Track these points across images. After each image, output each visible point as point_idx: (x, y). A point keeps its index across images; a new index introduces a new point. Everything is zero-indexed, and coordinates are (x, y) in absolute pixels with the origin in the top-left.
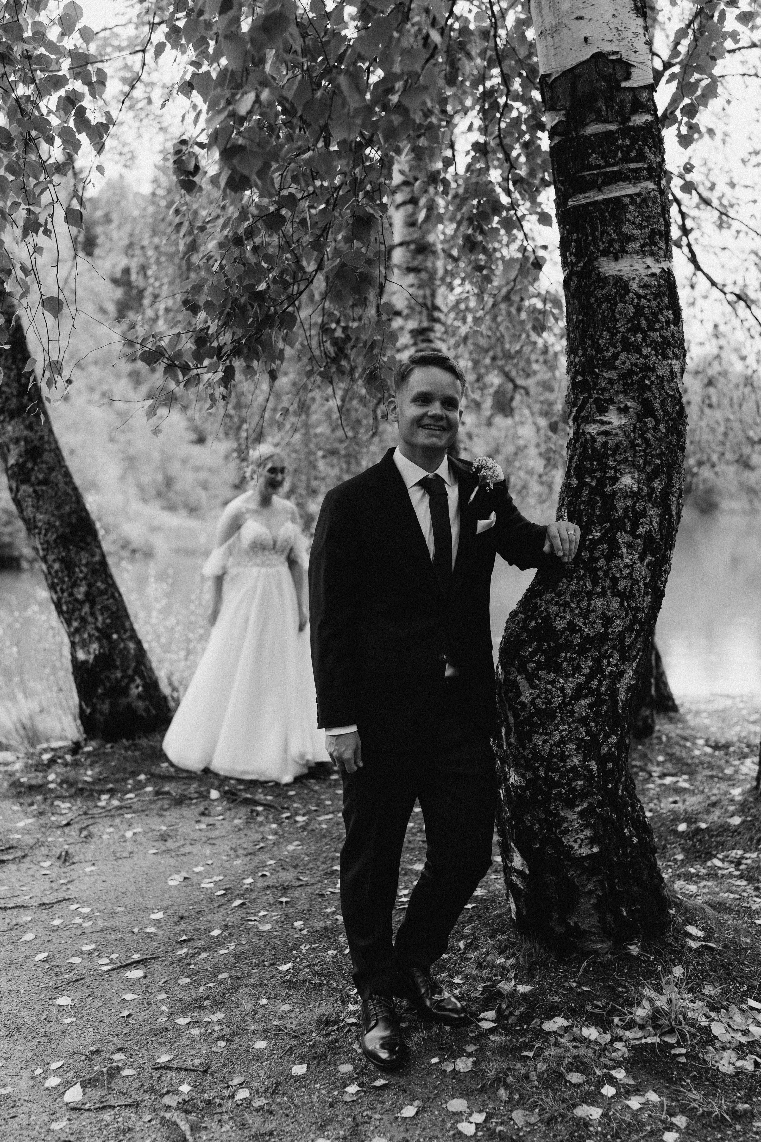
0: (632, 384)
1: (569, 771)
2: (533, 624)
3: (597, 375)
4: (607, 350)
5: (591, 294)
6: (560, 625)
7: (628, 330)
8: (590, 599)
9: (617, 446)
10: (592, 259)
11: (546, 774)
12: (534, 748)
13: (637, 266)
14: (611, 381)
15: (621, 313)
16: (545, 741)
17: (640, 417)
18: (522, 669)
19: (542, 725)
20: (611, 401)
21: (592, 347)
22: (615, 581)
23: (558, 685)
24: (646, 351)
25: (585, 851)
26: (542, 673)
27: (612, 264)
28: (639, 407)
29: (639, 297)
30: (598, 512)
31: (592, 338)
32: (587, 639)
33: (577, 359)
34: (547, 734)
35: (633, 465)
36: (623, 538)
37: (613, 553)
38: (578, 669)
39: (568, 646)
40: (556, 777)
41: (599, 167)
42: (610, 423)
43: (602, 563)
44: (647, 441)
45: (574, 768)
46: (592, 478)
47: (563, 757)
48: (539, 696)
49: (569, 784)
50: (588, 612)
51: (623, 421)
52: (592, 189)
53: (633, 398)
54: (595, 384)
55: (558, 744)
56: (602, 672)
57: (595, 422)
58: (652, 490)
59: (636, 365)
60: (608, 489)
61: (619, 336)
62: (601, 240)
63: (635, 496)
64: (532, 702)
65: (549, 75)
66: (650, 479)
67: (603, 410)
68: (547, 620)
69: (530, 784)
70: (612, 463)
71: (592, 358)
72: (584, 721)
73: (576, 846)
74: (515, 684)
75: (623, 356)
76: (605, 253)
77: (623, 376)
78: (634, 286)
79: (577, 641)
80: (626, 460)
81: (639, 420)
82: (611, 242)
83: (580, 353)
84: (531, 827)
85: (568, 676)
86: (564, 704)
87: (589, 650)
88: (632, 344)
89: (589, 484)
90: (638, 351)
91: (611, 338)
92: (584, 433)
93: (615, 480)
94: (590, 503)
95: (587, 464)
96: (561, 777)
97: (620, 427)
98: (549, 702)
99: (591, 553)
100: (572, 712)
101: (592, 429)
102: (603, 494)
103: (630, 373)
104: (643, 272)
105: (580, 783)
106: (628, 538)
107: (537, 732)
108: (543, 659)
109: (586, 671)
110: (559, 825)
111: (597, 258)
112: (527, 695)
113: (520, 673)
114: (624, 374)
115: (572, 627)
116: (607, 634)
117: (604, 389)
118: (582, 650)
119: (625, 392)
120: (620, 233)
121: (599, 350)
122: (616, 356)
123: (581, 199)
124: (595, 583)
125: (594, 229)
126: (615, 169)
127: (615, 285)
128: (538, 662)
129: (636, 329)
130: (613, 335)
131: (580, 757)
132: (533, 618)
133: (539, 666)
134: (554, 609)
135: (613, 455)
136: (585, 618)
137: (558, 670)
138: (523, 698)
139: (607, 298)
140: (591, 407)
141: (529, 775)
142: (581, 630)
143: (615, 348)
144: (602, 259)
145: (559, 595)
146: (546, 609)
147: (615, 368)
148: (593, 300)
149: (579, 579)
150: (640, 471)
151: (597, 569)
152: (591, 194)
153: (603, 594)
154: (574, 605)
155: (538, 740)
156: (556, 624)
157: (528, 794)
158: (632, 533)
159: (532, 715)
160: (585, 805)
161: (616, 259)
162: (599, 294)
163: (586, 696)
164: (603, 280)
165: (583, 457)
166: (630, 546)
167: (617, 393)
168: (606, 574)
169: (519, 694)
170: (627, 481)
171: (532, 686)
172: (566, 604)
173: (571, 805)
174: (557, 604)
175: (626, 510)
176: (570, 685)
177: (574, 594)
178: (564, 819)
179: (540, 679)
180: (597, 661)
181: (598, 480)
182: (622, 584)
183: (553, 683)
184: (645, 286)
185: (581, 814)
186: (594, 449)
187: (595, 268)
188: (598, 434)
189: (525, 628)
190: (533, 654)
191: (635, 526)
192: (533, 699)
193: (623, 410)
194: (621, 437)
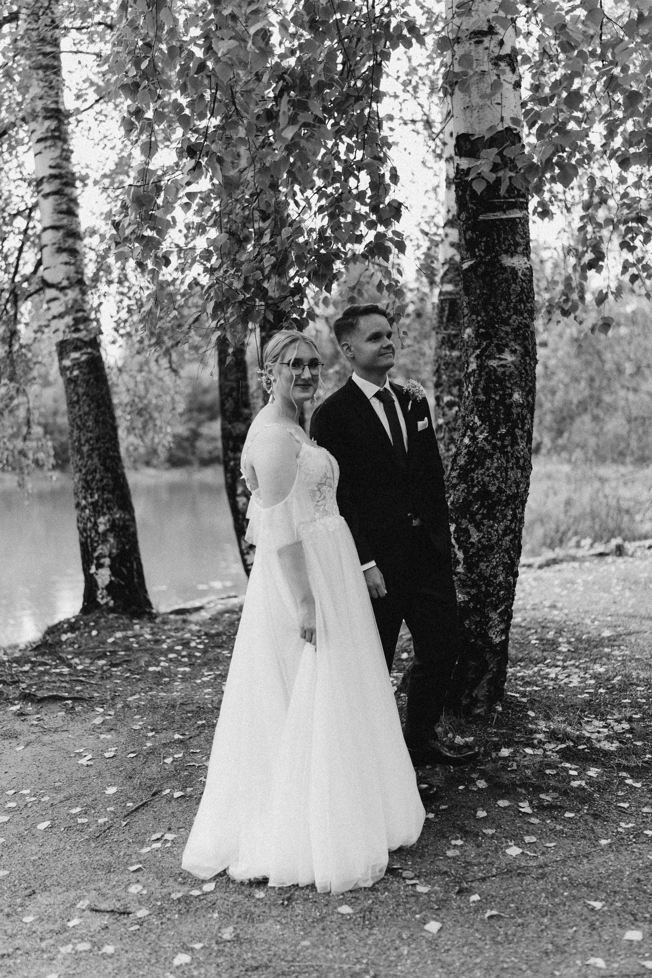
0: (520, 335)
1: (498, 585)
2: (476, 489)
3: (498, 329)
4: (505, 313)
5: (495, 277)
6: (493, 489)
7: (517, 302)
8: (507, 472)
9: (511, 374)
10: (498, 255)
11: (486, 589)
12: (480, 572)
13: (521, 262)
14: (507, 333)
15: (514, 290)
16: (487, 567)
17: (523, 356)
18: (472, 520)
19: (486, 556)
20: (507, 346)
21: (493, 310)
22: (518, 459)
23: (495, 528)
24: (526, 315)
25: (498, 640)
26: (485, 521)
27: (509, 259)
28: (523, 350)
29: (523, 281)
30: (502, 416)
31: (493, 304)
32: (508, 497)
33: (479, 318)
34: (489, 561)
35: (520, 386)
36: (519, 432)
37: (514, 442)
38: (505, 517)
39: (499, 502)
40: (491, 589)
41: (504, 197)
42: (506, 359)
43: (509, 448)
44: (526, 371)
45: (500, 582)
46: (496, 395)
47: (496, 576)
48: (483, 537)
49: (498, 594)
50: (508, 479)
51: (514, 358)
52: (499, 211)
53: (519, 344)
54: (496, 334)
55: (494, 568)
56: (516, 517)
57: (495, 358)
58: (528, 402)
59: (521, 323)
60: (508, 401)
61: (512, 305)
62: (504, 243)
63: (521, 406)
64: (479, 541)
65: (473, 135)
66: (527, 396)
67: (501, 351)
68: (485, 486)
69: (473, 598)
70: (509, 385)
71: (492, 318)
72: (507, 551)
73: (494, 637)
74: (467, 530)
75: (515, 317)
76: (506, 252)
77: (515, 330)
78: (520, 274)
79: (504, 498)
80: (516, 383)
81: (522, 358)
82: (510, 245)
83: (483, 314)
84: (469, 628)
85: (500, 522)
86: (499, 540)
87: (509, 504)
88: (519, 310)
89: (494, 399)
90: (522, 314)
91: (507, 306)
92: (487, 366)
93: (511, 395)
94: (497, 411)
95: (492, 385)
96: (494, 590)
97: (512, 362)
98: (489, 540)
99: (503, 442)
100: (501, 545)
101: (493, 363)
102: (504, 405)
103: (518, 328)
104: (524, 266)
105: (502, 592)
106: (521, 433)
107: (482, 561)
108: (485, 512)
109: (509, 518)
110: (487, 623)
111: (501, 254)
112: (475, 536)
113: (470, 523)
114: (515, 329)
115: (499, 490)
116: (518, 493)
117: (502, 338)
118: (507, 505)
119: (515, 340)
120: (514, 240)
121: (498, 313)
122: (510, 317)
123: (491, 216)
124: (508, 462)
125: (499, 236)
126: (513, 200)
127: (511, 273)
128: (483, 514)
129: (521, 301)
130: (508, 304)
131: (504, 575)
132: (474, 486)
133: (484, 517)
134: (487, 479)
135: (509, 380)
136: (506, 484)
137: (495, 519)
138: (472, 540)
139: (506, 280)
140: (493, 349)
141: (473, 591)
142: (505, 492)
143: (509, 311)
144: (504, 255)
145: (488, 469)
146: (482, 479)
147: (509, 325)
148: (496, 281)
149: (498, 459)
150: (523, 390)
151: (508, 452)
152: (498, 214)
153: (512, 469)
154: (499, 476)
155: (483, 565)
156: (490, 488)
157: (471, 605)
158: (522, 429)
159: (479, 550)
160: (503, 607)
161: (512, 256)
162: (501, 277)
163: (509, 535)
164: (504, 269)
165: (488, 380)
166: (522, 438)
167: (511, 340)
168: (512, 455)
169: (470, 537)
170: (516, 396)
171: (479, 531)
172: (494, 475)
173: (495, 608)
174: (488, 476)
175: (518, 414)
176: (500, 527)
177: (497, 469)
178: (491, 619)
179: (484, 525)
180: (514, 510)
181: (501, 396)
182: (522, 461)
183: (492, 527)
184: (525, 275)
185: (500, 614)
186: (496, 376)
187: (499, 261)
188: (498, 366)
189: (469, 493)
190: (478, 509)
191: (523, 425)
192: (480, 539)
193: (513, 352)
194: (513, 369)
